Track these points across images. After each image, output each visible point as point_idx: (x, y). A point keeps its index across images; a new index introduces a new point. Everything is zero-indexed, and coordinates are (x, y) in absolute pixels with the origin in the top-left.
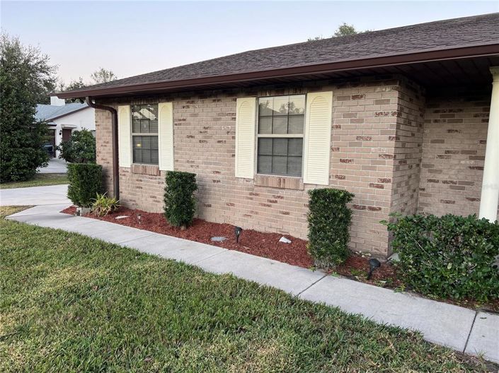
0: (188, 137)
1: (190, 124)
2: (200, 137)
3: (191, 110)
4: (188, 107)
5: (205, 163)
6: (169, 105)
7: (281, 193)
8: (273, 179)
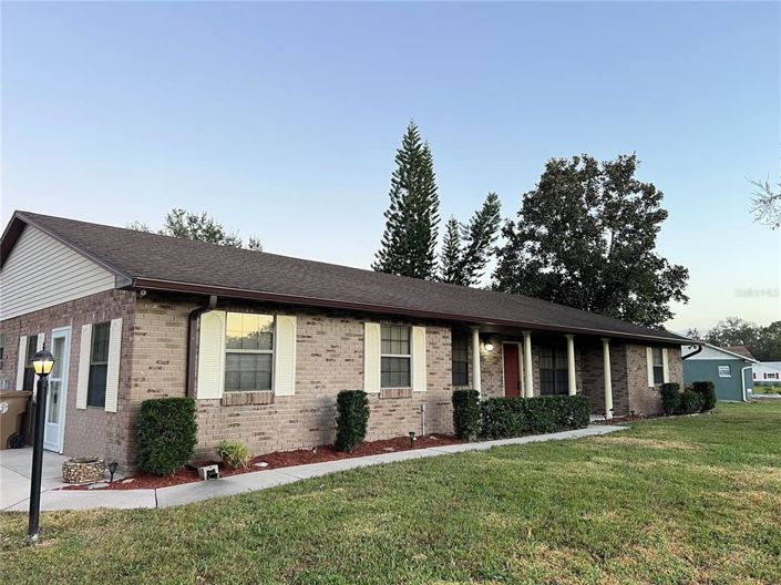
0: (313, 355)
1: (315, 342)
2: (328, 355)
3: (318, 327)
4: (314, 324)
5: (331, 383)
6: (293, 319)
7: (399, 402)
8: (394, 390)
